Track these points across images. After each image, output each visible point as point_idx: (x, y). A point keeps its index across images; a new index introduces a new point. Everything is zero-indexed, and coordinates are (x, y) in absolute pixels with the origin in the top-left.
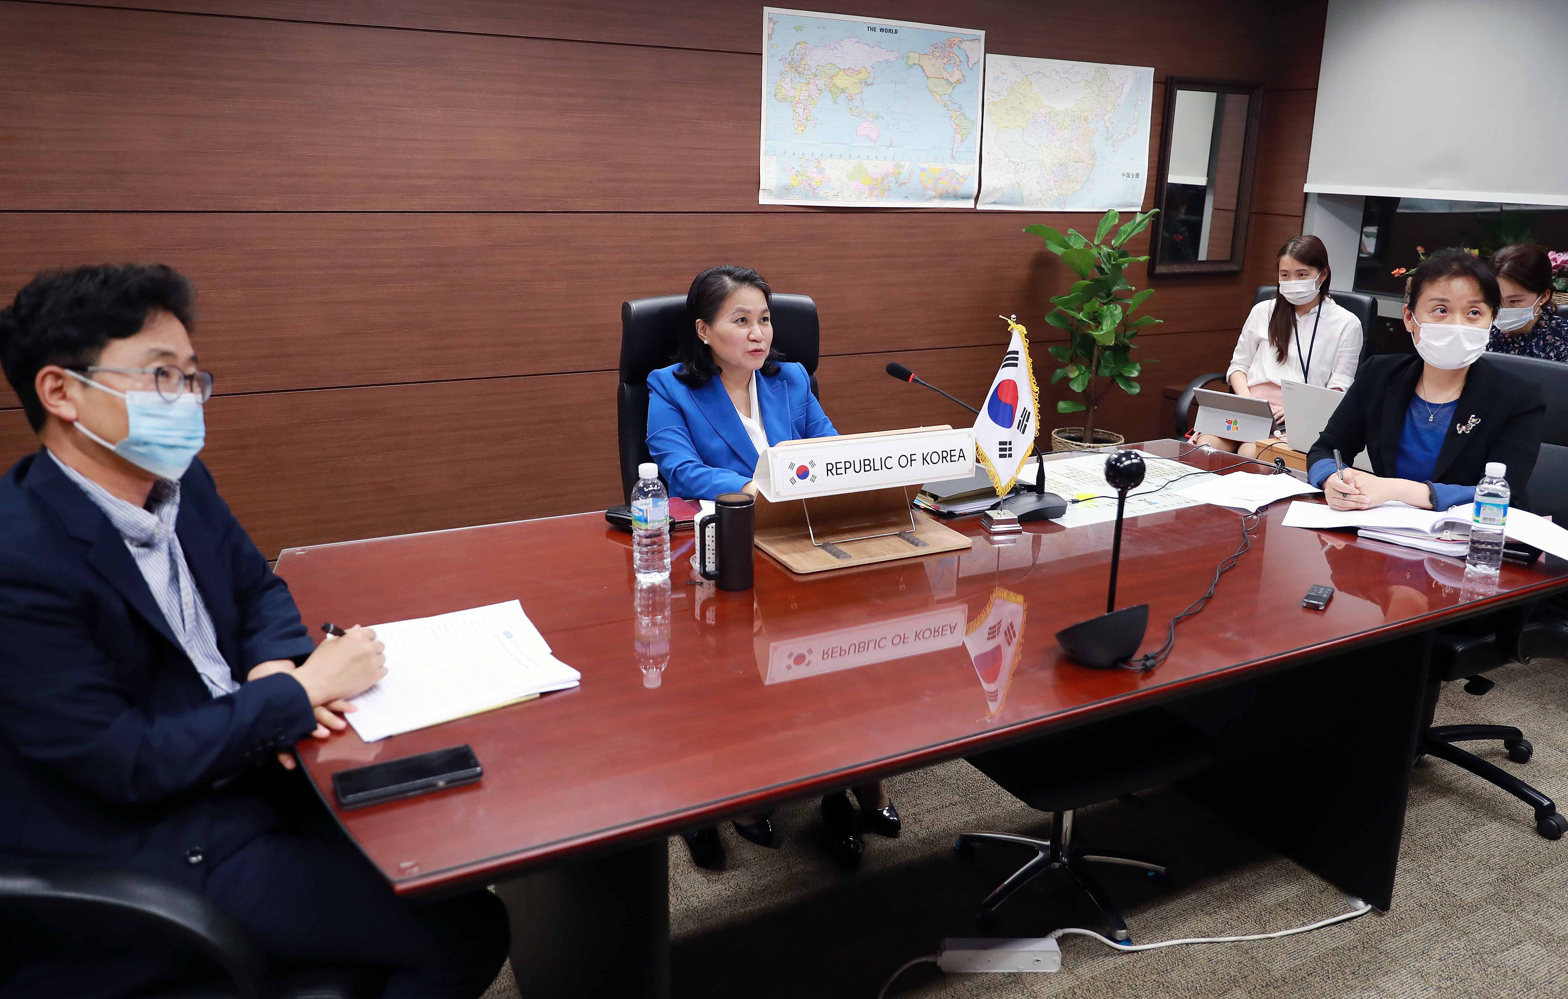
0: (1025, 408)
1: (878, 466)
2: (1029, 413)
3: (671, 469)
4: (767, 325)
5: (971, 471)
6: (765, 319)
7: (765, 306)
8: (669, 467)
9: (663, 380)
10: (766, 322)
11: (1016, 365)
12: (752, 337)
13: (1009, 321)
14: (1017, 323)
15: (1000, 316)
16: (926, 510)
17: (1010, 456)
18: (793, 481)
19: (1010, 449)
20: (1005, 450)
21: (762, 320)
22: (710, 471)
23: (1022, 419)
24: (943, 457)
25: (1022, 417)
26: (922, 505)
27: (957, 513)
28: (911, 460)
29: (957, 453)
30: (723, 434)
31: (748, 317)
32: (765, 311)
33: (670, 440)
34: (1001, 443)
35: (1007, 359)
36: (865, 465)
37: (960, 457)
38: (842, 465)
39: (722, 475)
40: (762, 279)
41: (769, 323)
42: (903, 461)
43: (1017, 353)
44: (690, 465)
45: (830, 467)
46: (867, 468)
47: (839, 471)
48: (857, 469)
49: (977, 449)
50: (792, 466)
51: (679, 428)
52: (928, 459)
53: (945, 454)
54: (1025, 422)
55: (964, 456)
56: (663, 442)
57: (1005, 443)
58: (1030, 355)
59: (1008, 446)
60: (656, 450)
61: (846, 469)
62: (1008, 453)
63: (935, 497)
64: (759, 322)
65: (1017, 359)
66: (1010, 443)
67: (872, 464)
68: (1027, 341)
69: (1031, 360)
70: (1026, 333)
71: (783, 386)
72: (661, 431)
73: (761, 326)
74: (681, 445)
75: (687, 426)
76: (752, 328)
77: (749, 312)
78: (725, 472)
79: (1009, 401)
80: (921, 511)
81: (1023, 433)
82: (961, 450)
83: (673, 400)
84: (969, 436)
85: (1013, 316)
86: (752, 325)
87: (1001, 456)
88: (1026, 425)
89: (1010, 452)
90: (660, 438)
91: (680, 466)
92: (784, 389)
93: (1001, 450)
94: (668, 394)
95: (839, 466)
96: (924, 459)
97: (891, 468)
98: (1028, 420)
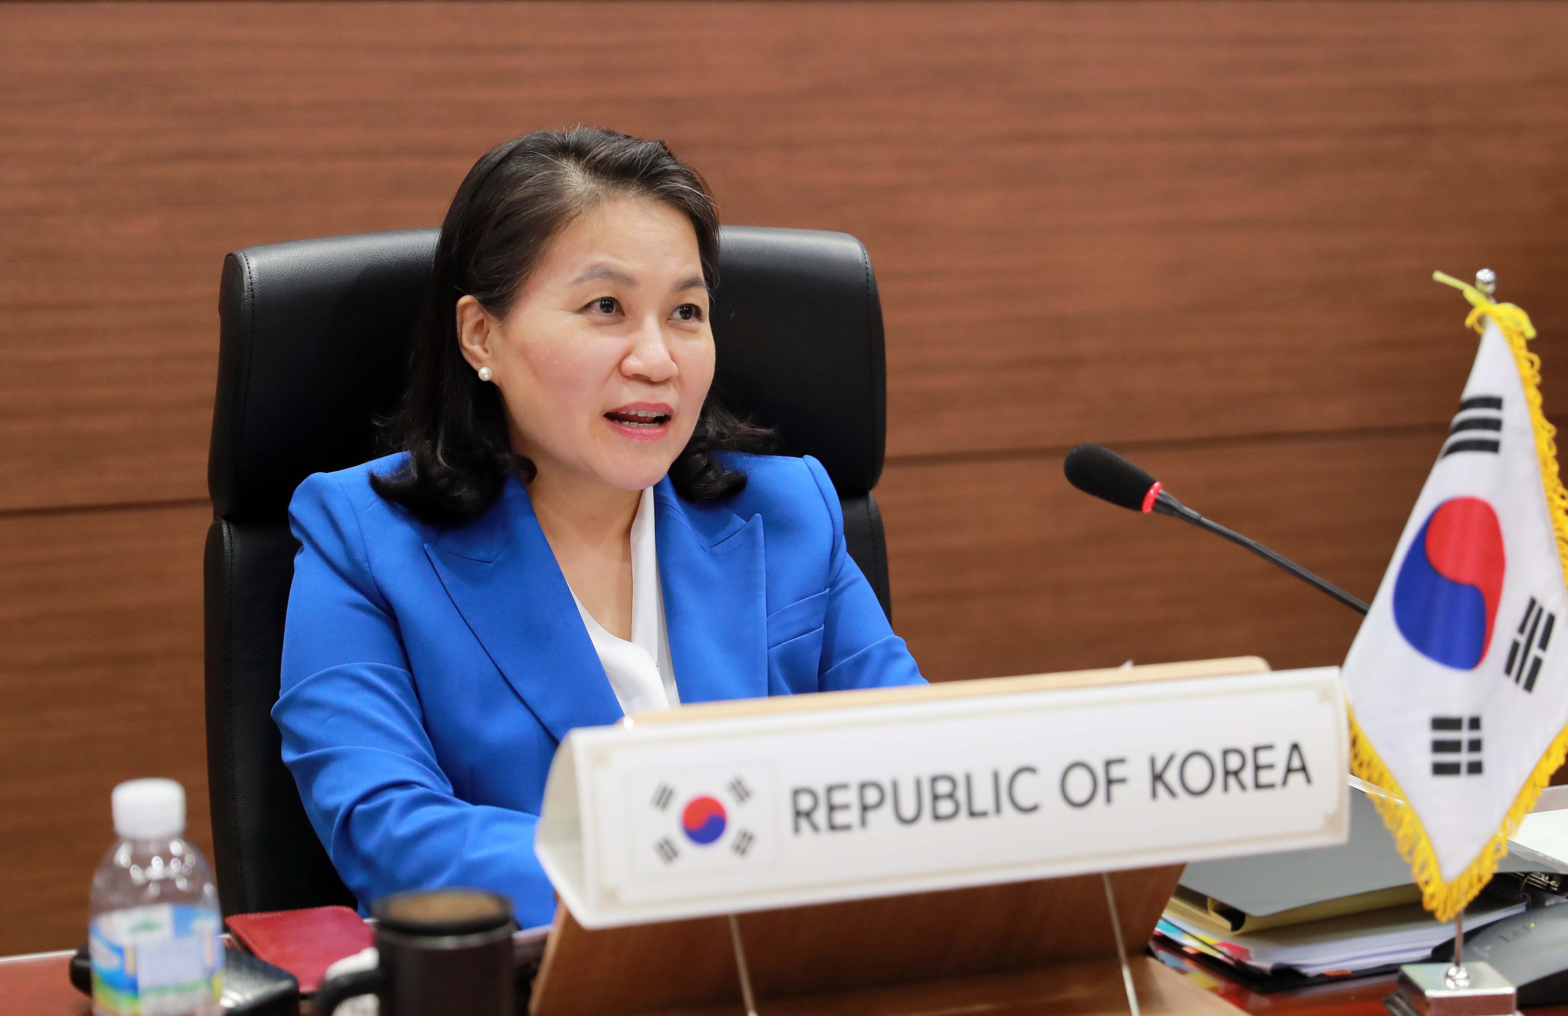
0: (1533, 603)
1: (983, 800)
2: (1551, 619)
3: (337, 808)
4: (694, 332)
5: (1331, 821)
6: (689, 311)
7: (694, 267)
8: (330, 801)
9: (338, 507)
10: (692, 323)
11: (1493, 447)
12: (633, 364)
13: (1471, 294)
14: (1499, 296)
15: (1439, 276)
16: (1203, 961)
17: (1476, 768)
18: (668, 852)
19: (1475, 746)
20: (1454, 747)
21: (677, 315)
22: (464, 817)
23: (1522, 640)
24: (1227, 773)
25: (1521, 630)
26: (1191, 944)
27: (1311, 972)
28: (1110, 782)
29: (1279, 757)
30: (528, 689)
31: (626, 296)
32: (690, 284)
33: (343, 711)
34: (1439, 724)
35: (1466, 425)
36: (936, 798)
37: (1289, 770)
38: (850, 797)
39: (500, 828)
40: (689, 178)
41: (705, 327)
42: (1079, 783)
43: (1495, 403)
44: (399, 796)
45: (805, 802)
46: (946, 807)
47: (840, 818)
48: (908, 811)
49: (1354, 742)
50: (664, 798)
51: (381, 673)
52: (1171, 776)
53: (1234, 762)
54: (1535, 651)
55: (1303, 769)
56: (319, 714)
57: (1454, 724)
58: (1550, 413)
59: (1465, 735)
60: (301, 743)
61: (865, 808)
62: (1464, 757)
63: (1235, 917)
64: (666, 319)
65: (1495, 425)
66: (1475, 723)
67: (961, 794)
68: (1532, 363)
69: (1548, 430)
70: (1531, 333)
71: (751, 533)
72: (317, 680)
73: (671, 334)
74: (377, 727)
75: (408, 665)
76: (635, 336)
77: (628, 280)
78: (511, 819)
79: (1468, 574)
80: (1187, 965)
81: (1529, 686)
82: (1295, 747)
83: (362, 572)
84: (1326, 695)
85: (1485, 275)
86: (638, 326)
87: (1440, 769)
88: (1538, 663)
89: (1474, 757)
90: (312, 704)
91: (366, 797)
92: (753, 544)
93: (1439, 747)
94: (349, 553)
95: (839, 798)
96: (1157, 778)
97: (1034, 809)
98: (1544, 645)
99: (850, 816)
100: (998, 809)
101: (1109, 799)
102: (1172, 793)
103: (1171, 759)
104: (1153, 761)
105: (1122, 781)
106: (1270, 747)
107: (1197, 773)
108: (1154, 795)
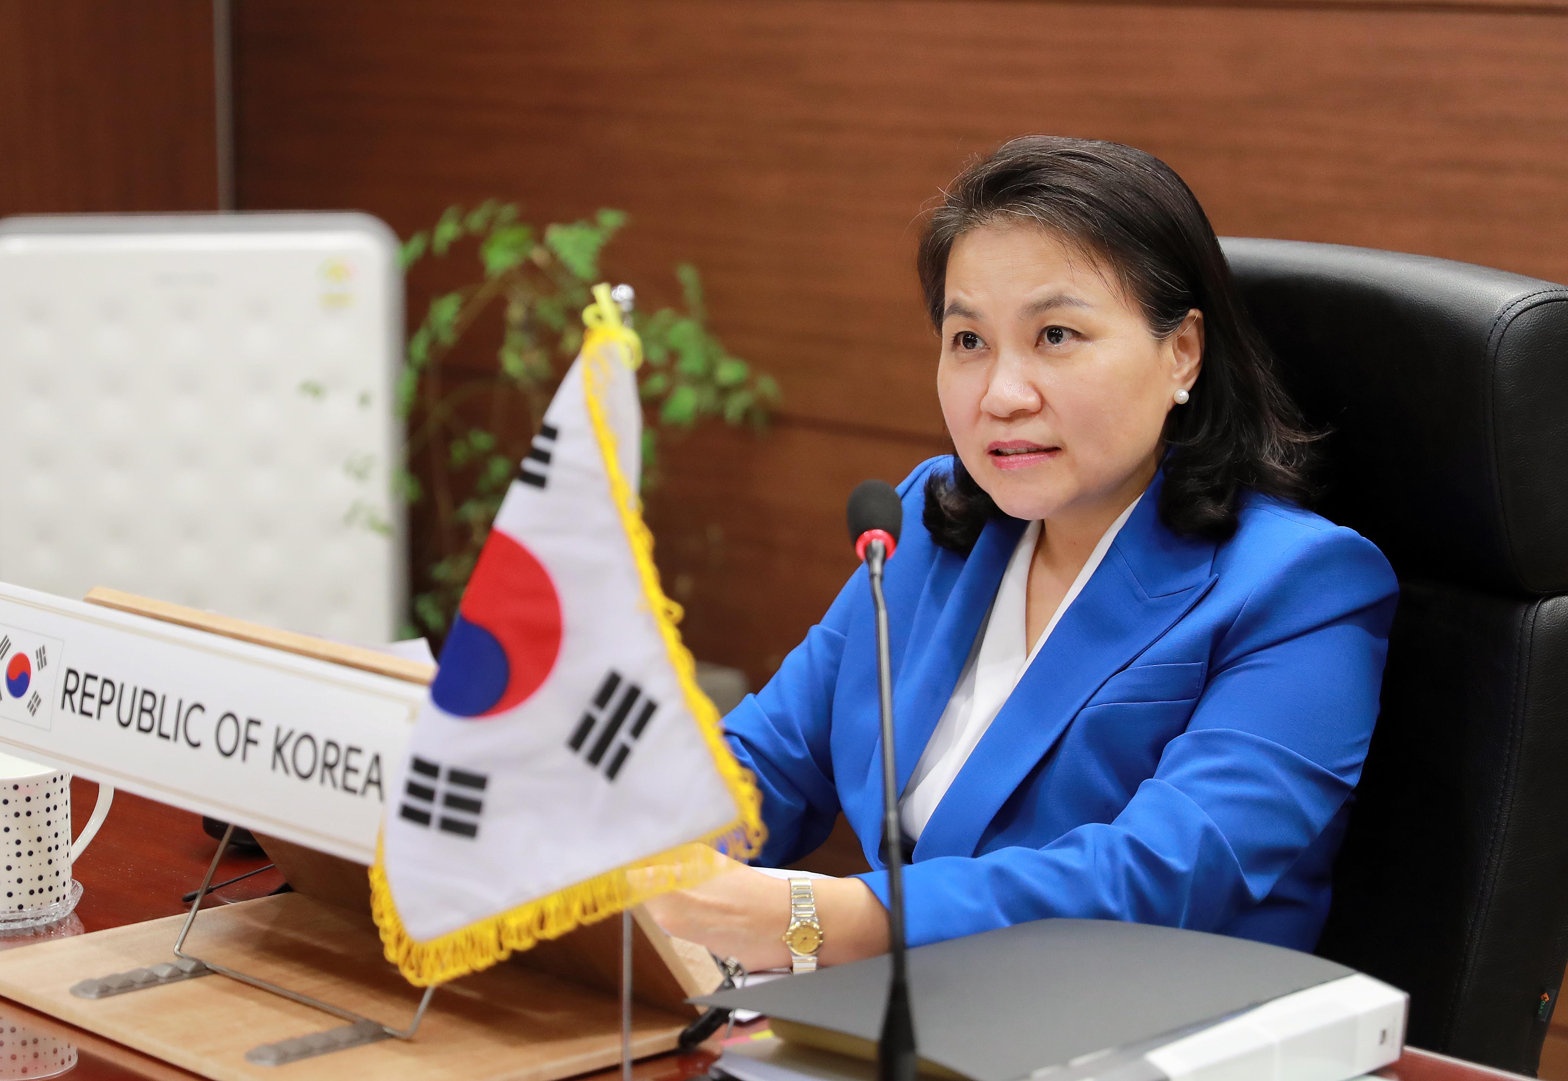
1: (169, 722)
12: (987, 401)
24: (325, 765)
28: (247, 741)
29: (363, 764)
36: (142, 709)
37: (369, 781)
42: (228, 733)
45: (72, 683)
46: (146, 721)
47: (87, 705)
48: (125, 715)
52: (288, 752)
53: (332, 755)
54: (622, 738)
55: (379, 782)
61: (102, 703)
64: (1034, 347)
67: (157, 712)
82: (377, 759)
95: (90, 686)
96: (278, 749)
97: (196, 745)
98: (637, 731)
99: (91, 705)
100: (176, 738)
101: (244, 757)
102: (286, 771)
103: (291, 734)
104: (278, 731)
105: (255, 742)
106: (358, 751)
107: (305, 758)
108: (274, 766)
